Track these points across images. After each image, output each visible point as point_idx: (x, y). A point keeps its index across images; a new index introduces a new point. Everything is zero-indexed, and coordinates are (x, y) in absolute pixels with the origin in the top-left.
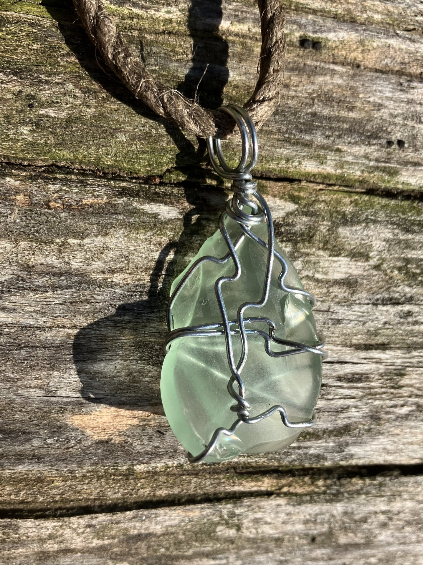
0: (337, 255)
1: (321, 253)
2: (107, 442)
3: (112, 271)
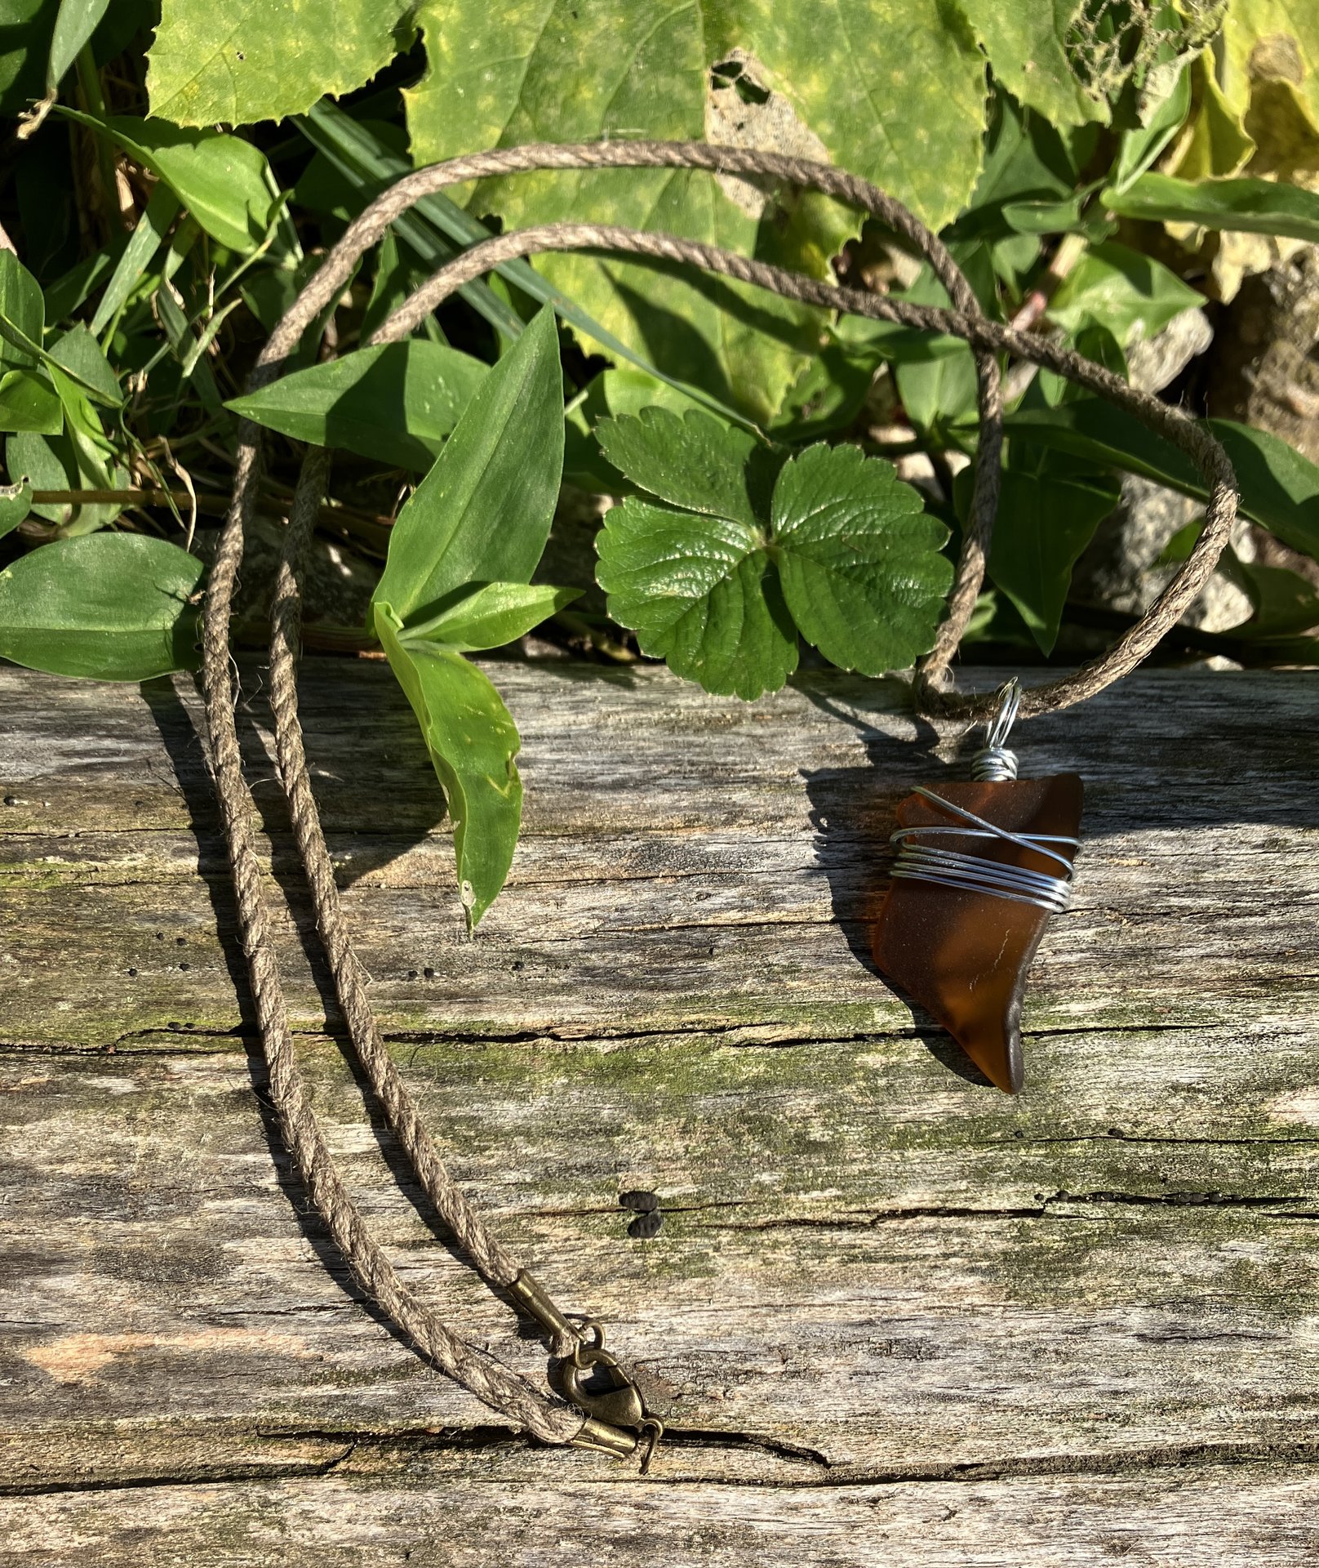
0: (351, 1122)
1: (327, 1120)
2: (75, 1385)
3: (61, 1161)
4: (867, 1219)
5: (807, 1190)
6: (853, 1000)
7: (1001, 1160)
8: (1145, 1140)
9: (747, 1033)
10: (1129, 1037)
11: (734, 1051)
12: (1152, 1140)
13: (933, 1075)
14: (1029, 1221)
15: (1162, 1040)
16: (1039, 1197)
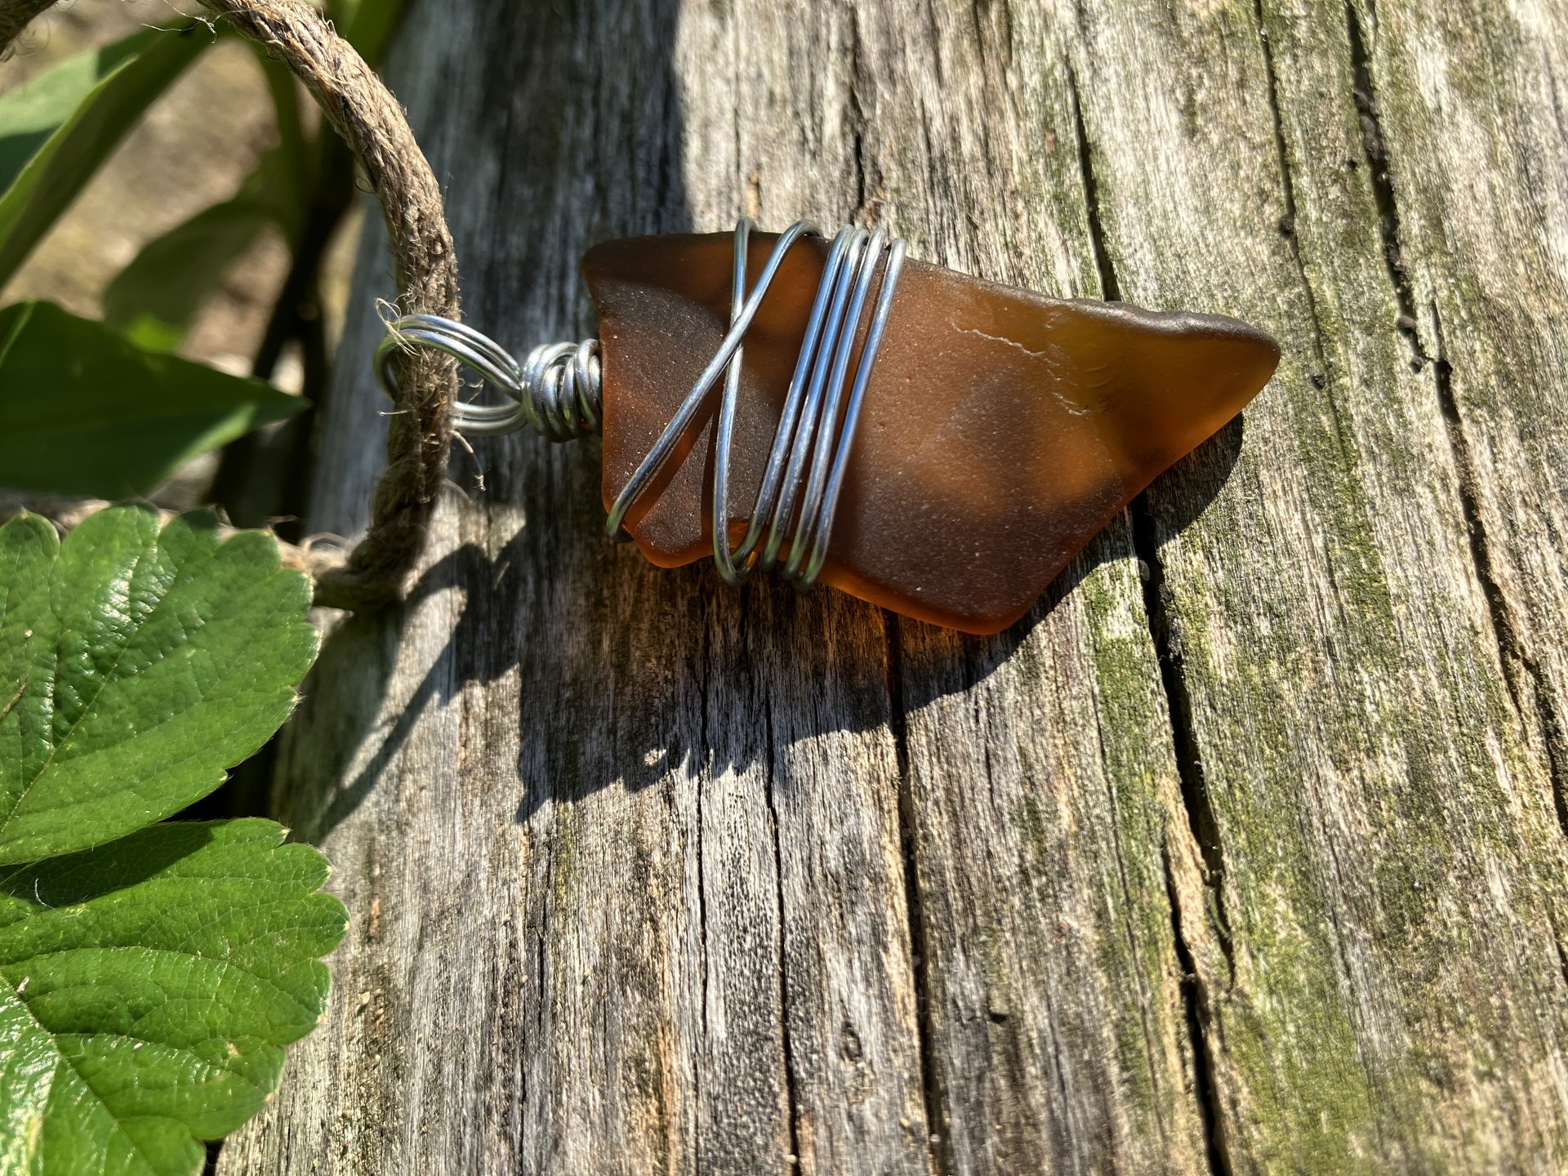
4: (1525, 679)
5: (1502, 801)
6: (1089, 681)
7: (1368, 421)
8: (1289, 186)
9: (1195, 926)
10: (1108, 192)
11: (1243, 959)
12: (1288, 179)
13: (1234, 524)
14: (1458, 389)
15: (1106, 145)
16: (1417, 368)
